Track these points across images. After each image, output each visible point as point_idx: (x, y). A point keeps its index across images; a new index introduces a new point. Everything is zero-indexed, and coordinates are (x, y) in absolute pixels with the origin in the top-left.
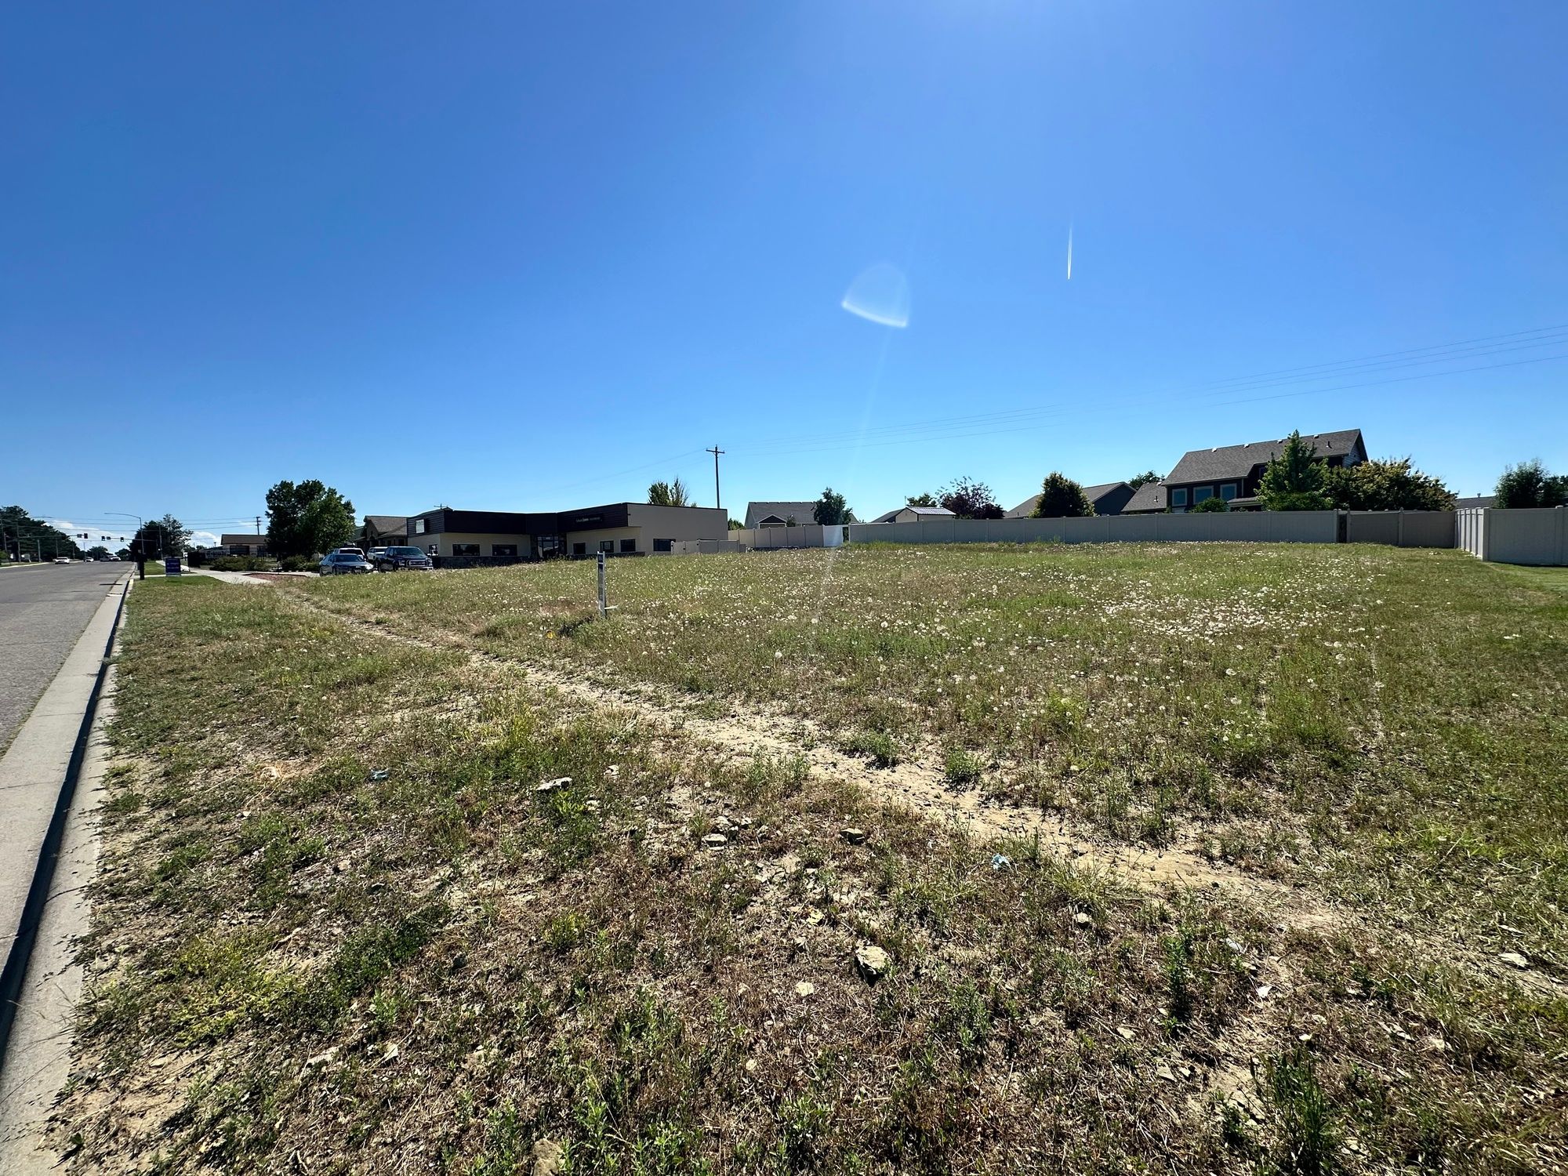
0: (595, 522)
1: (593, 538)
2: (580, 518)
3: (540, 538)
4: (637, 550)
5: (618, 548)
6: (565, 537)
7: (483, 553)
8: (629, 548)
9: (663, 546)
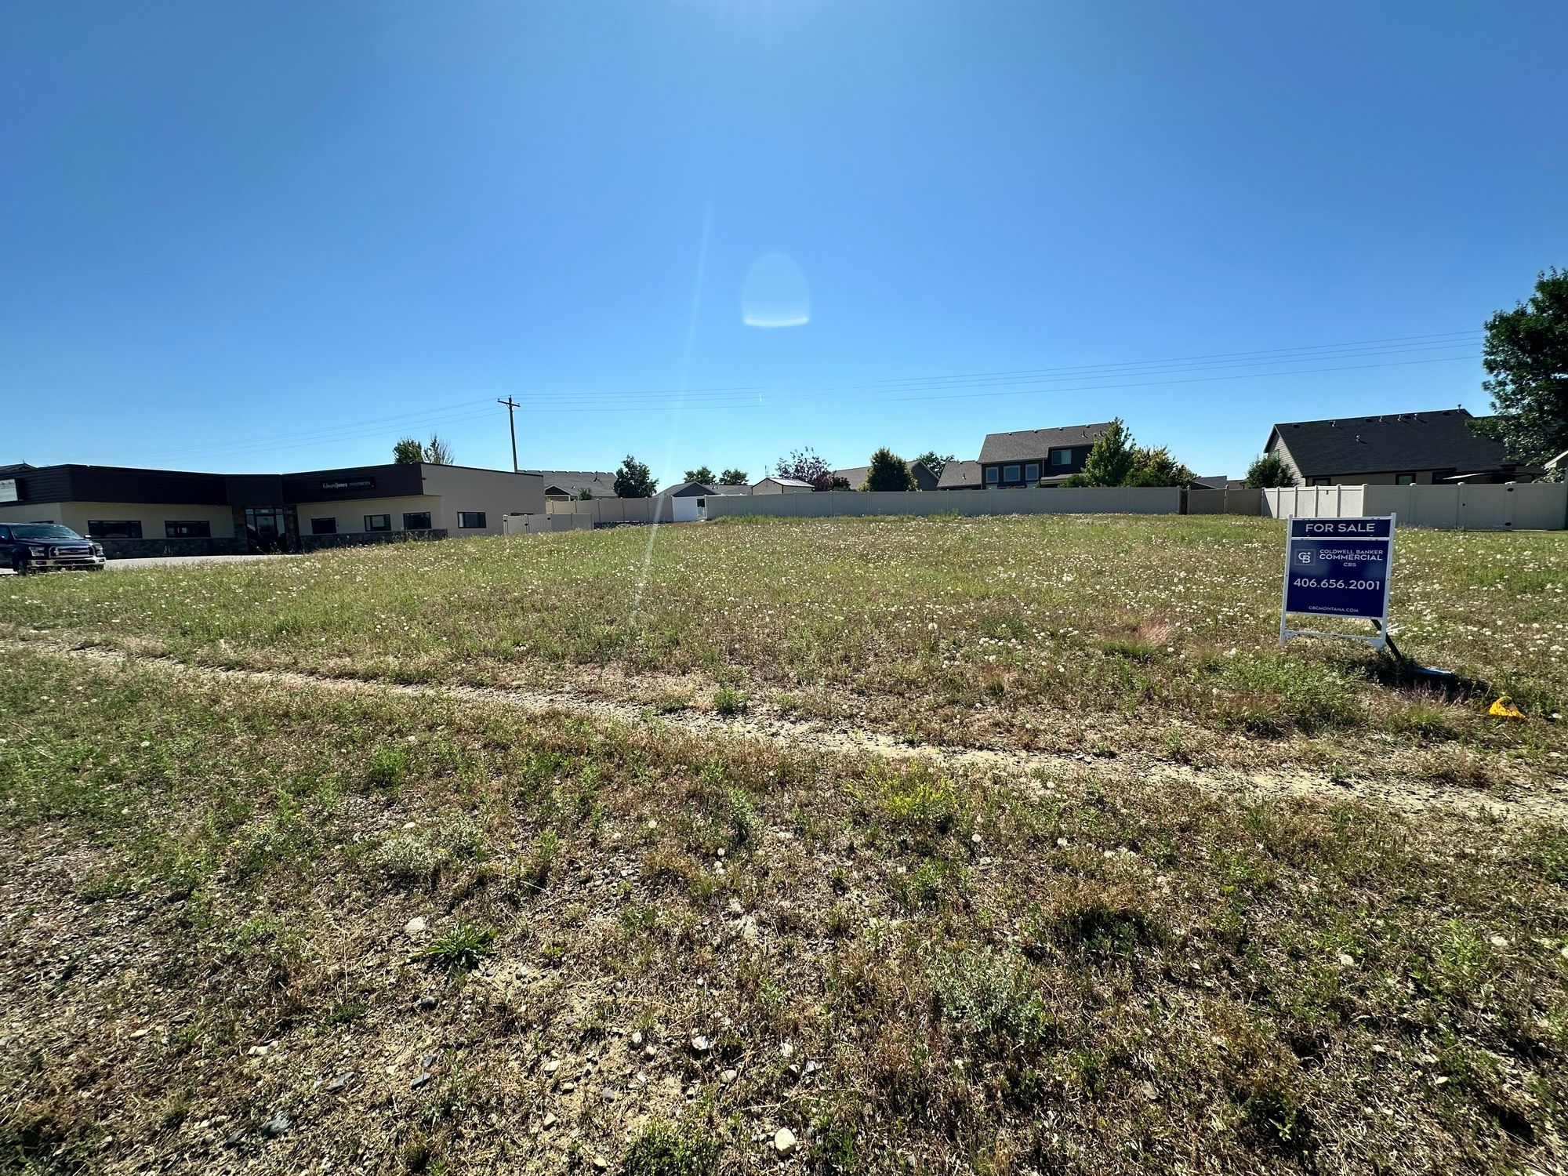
0: (360, 488)
1: (351, 514)
2: (331, 482)
3: (249, 511)
4: (435, 526)
5: (398, 524)
6: (294, 509)
7: (147, 535)
8: (420, 525)
9: (476, 522)
